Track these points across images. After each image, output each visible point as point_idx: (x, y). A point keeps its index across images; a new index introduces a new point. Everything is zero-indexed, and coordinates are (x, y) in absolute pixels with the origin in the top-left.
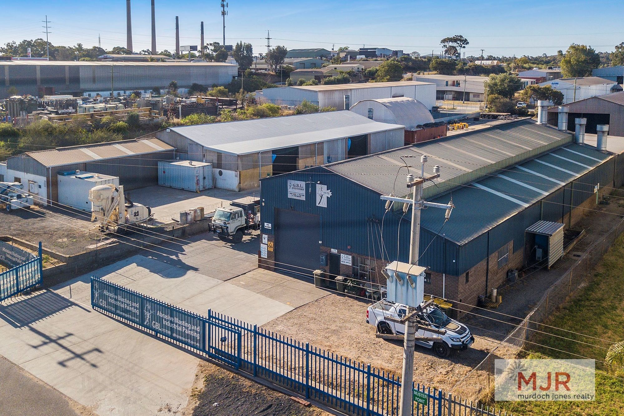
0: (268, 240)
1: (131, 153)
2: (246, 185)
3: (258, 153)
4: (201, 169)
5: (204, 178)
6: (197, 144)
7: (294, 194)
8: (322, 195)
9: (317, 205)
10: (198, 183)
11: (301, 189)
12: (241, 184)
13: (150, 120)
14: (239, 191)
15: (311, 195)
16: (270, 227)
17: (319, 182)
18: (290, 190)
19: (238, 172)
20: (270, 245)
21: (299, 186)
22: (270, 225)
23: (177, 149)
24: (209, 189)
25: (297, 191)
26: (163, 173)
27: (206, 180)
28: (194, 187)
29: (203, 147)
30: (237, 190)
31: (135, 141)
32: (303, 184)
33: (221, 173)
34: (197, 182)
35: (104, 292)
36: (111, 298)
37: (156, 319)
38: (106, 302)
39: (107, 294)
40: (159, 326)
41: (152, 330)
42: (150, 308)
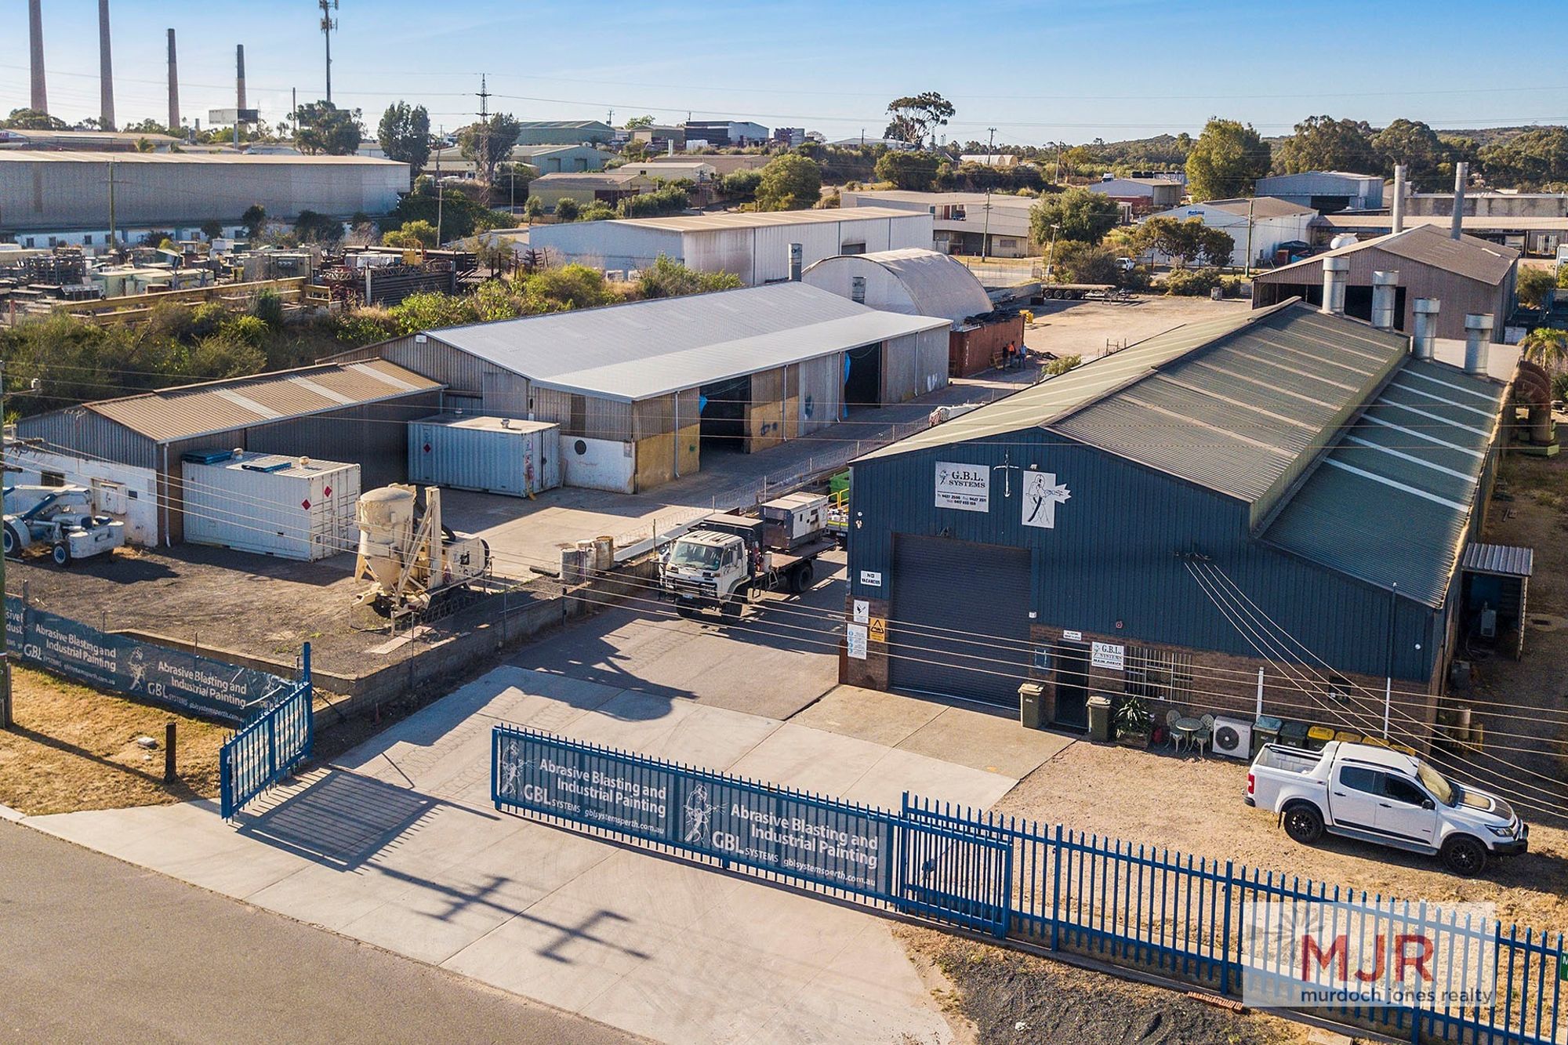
0: (871, 614)
1: (344, 400)
2: (648, 477)
3: (672, 395)
4: (537, 437)
5: (543, 461)
6: (510, 374)
7: (953, 497)
8: (1040, 499)
9: (1025, 522)
10: (529, 476)
11: (977, 485)
12: (639, 475)
13: (305, 311)
14: (635, 493)
15: (1006, 500)
16: (878, 582)
17: (1034, 466)
18: (940, 487)
19: (634, 444)
20: (877, 626)
21: (972, 476)
22: (878, 576)
23: (447, 386)
24: (552, 489)
25: (964, 490)
26: (422, 450)
27: (547, 466)
28: (522, 486)
29: (528, 380)
30: (629, 490)
31: (335, 368)
32: (983, 472)
33: (581, 448)
34: (528, 471)
35: (542, 766)
36: (565, 779)
37: (725, 826)
38: (546, 790)
39: (553, 769)
40: (735, 842)
41: (711, 853)
42: (705, 798)
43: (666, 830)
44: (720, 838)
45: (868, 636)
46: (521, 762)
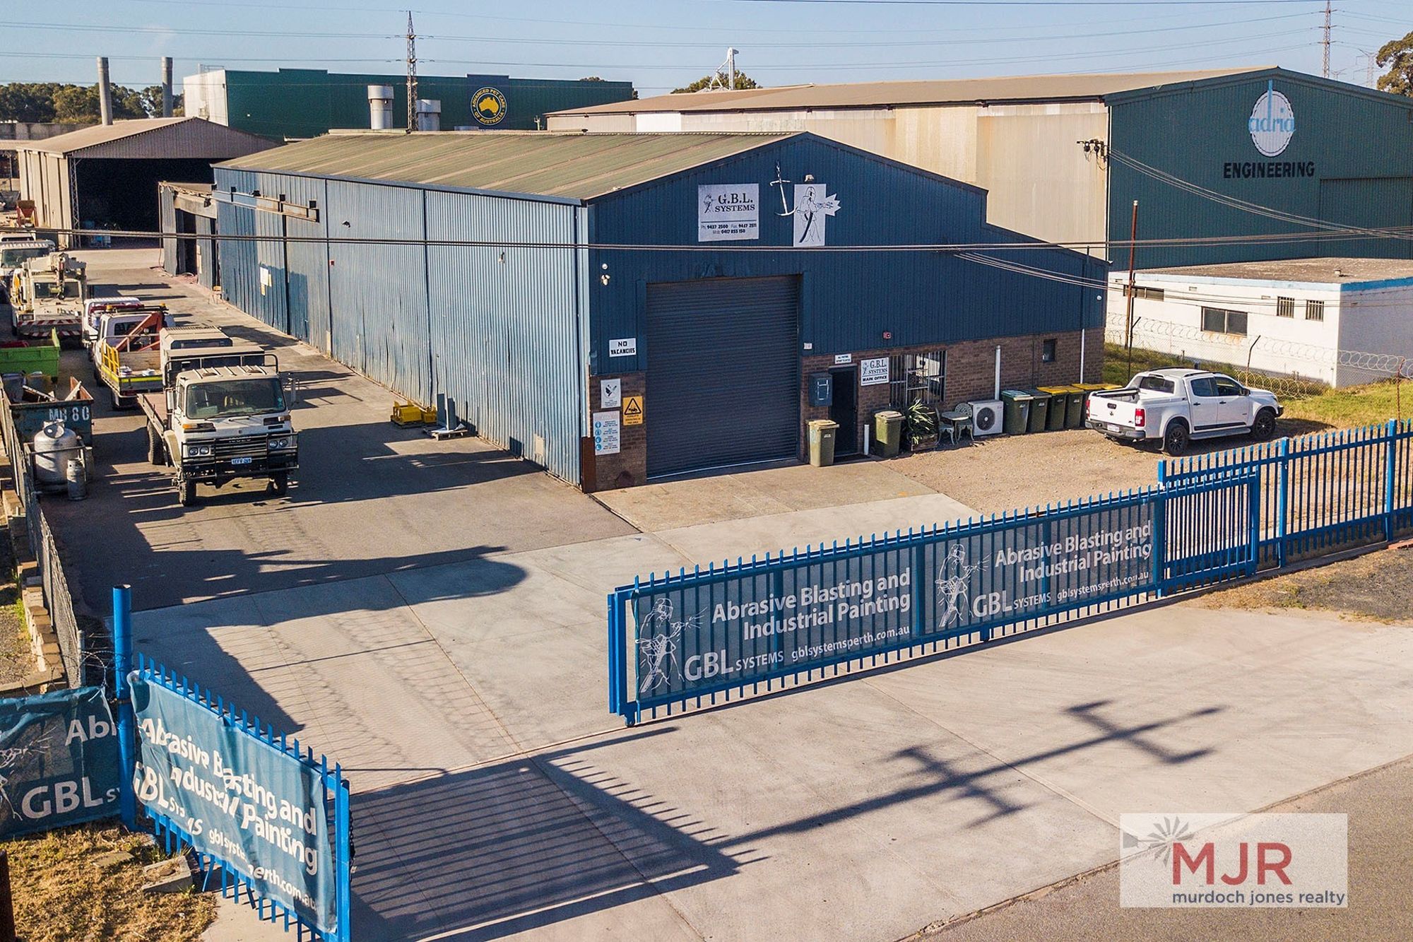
0: (623, 393)
7: (720, 227)
8: (812, 214)
9: (796, 245)
11: (747, 208)
15: (776, 223)
16: (632, 350)
17: (805, 178)
18: (704, 216)
20: (633, 406)
21: (741, 198)
22: (631, 343)
25: (734, 216)
32: (751, 191)
36: (755, 620)
37: (987, 583)
38: (723, 652)
39: (733, 615)
40: (1000, 601)
41: (968, 631)
43: (910, 630)
44: (981, 604)
45: (621, 421)
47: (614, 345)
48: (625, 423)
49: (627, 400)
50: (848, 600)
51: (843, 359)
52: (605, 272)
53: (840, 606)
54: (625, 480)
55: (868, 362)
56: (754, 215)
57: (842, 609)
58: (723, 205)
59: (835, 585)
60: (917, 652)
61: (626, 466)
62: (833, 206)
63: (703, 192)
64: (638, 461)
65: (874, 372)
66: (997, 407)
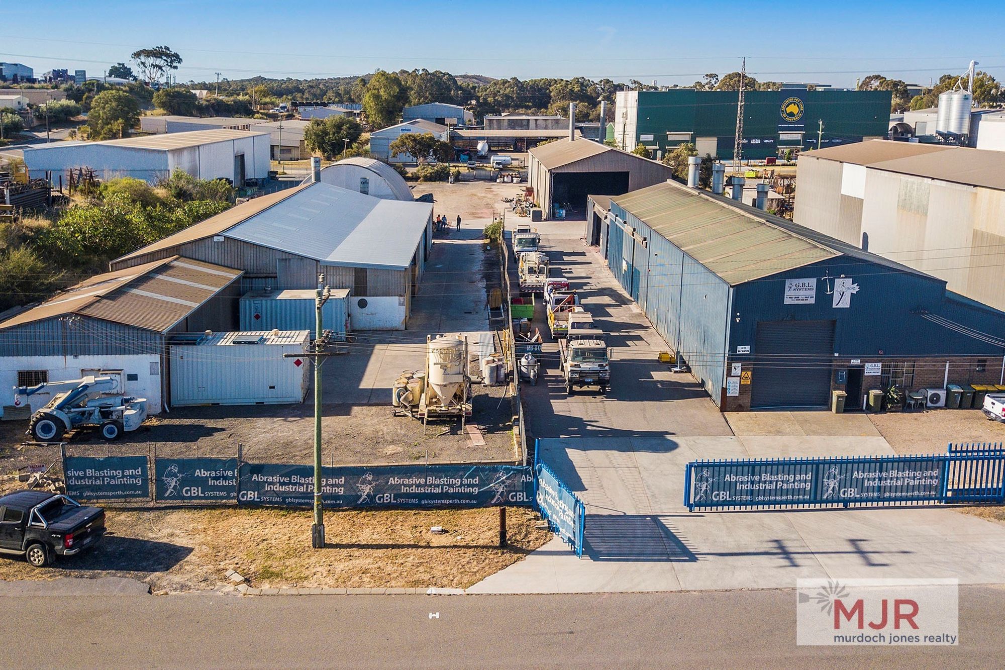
0: (742, 370)
1: (212, 289)
4: (347, 300)
5: (349, 315)
6: (302, 258)
7: (795, 298)
8: (843, 293)
9: (834, 306)
11: (809, 289)
14: (407, 330)
15: (824, 297)
16: (748, 351)
17: (843, 276)
18: (787, 293)
20: (746, 375)
21: (807, 285)
22: (748, 348)
25: (802, 293)
29: (318, 261)
30: (403, 327)
32: (813, 282)
33: (362, 304)
34: (346, 323)
35: (726, 479)
36: (742, 483)
37: (848, 484)
38: (728, 492)
39: (733, 479)
40: (854, 492)
41: (838, 502)
42: (836, 473)
43: (810, 497)
44: (844, 492)
45: (740, 382)
46: (710, 480)
47: (739, 348)
48: (742, 383)
49: (744, 373)
50: (782, 481)
51: (855, 362)
52: (738, 317)
53: (779, 483)
54: (740, 408)
55: (870, 364)
56: (813, 293)
57: (779, 484)
58: (798, 288)
59: (777, 475)
60: (812, 506)
61: (740, 402)
62: (856, 289)
63: (788, 282)
64: (747, 400)
65: (873, 369)
66: (942, 394)
